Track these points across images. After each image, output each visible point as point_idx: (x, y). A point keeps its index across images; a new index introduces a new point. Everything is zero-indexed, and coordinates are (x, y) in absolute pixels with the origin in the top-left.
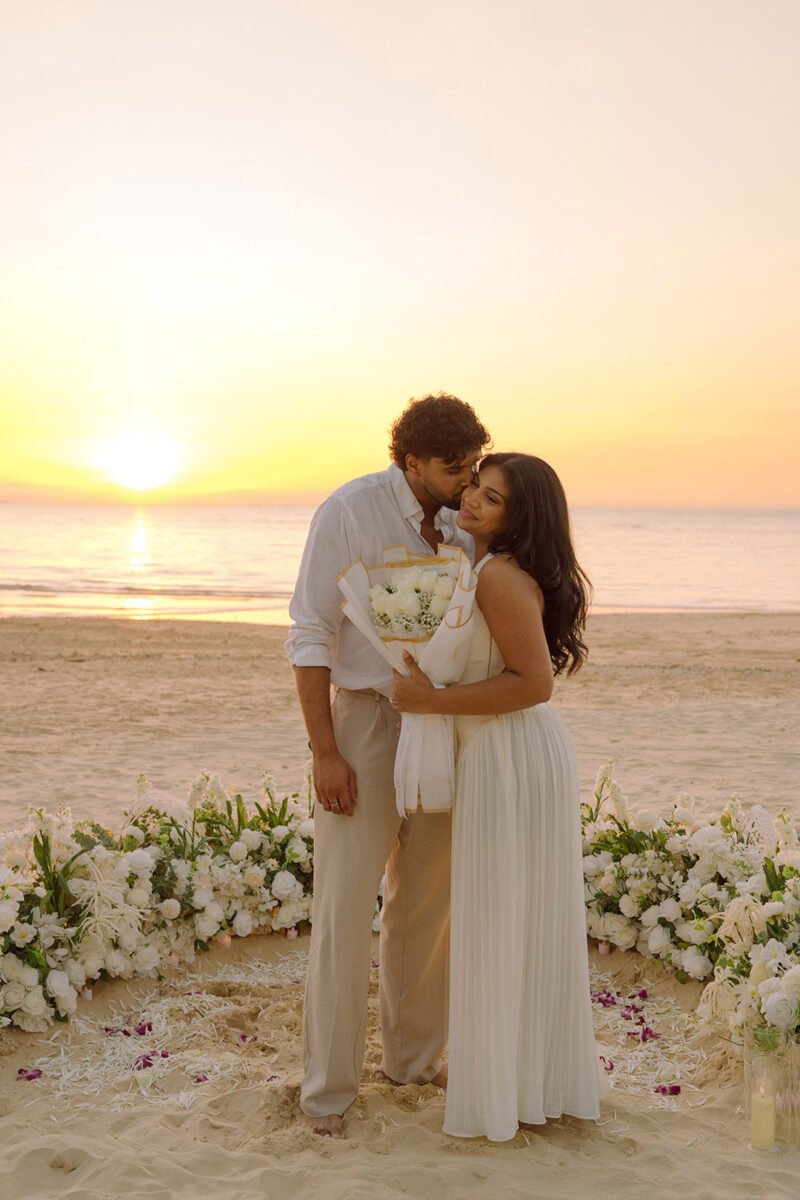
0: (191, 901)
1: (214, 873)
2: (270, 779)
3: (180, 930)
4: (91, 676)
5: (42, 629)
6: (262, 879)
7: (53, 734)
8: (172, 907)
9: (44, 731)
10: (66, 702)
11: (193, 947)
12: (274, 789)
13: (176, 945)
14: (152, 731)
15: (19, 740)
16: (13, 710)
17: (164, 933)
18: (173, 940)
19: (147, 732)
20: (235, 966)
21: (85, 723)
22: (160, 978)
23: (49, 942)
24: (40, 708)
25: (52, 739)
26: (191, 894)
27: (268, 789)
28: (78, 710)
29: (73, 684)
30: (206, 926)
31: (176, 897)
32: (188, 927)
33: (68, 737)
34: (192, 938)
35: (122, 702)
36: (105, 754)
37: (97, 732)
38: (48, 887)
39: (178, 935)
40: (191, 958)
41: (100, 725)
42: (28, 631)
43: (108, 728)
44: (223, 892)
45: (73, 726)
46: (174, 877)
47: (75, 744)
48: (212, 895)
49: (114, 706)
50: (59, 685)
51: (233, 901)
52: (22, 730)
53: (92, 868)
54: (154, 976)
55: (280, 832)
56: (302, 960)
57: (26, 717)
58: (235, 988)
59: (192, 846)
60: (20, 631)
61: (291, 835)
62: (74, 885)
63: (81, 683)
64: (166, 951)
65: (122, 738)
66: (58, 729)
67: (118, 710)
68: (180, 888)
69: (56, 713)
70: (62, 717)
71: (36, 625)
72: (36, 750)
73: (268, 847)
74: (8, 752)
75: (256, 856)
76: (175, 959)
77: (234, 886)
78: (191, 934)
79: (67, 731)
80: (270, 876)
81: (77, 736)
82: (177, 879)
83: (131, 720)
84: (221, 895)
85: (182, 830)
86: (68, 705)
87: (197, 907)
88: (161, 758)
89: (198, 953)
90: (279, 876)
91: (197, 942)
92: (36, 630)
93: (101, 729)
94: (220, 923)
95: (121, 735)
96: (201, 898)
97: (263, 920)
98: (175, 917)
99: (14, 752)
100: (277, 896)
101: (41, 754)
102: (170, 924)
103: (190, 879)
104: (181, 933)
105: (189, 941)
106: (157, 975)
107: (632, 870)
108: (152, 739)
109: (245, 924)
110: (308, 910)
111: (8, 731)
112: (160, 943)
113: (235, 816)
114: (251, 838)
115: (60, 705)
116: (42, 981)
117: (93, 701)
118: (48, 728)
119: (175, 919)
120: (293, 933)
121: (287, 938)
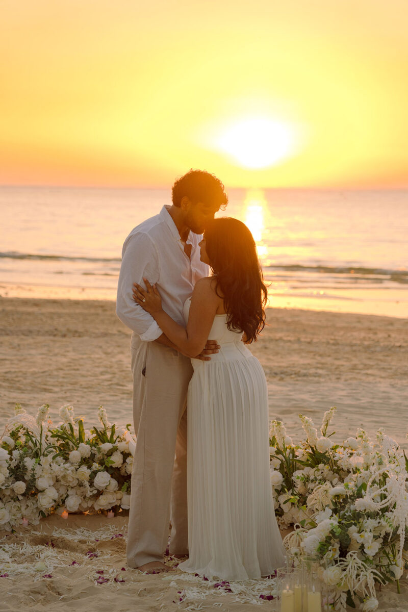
0: (35, 484)
1: (53, 468)
2: (103, 411)
3: (29, 503)
4: (117, 350)
5: (105, 310)
6: (88, 476)
7: (51, 392)
8: (21, 486)
9: (45, 390)
10: (78, 370)
11: (37, 515)
12: (106, 418)
13: (26, 512)
14: (128, 394)
15: (23, 396)
16: (34, 373)
17: (18, 504)
18: (23, 509)
19: (124, 393)
20: (66, 530)
21: (81, 385)
22: (13, 531)
24: (55, 373)
25: (48, 395)
26: (35, 480)
27: (102, 418)
28: (83, 376)
29: (97, 356)
30: (46, 501)
31: (25, 481)
32: (34, 501)
33: (60, 395)
34: (37, 508)
35: (123, 371)
36: (79, 407)
37: (85, 392)
39: (27, 506)
40: (36, 522)
41: (91, 388)
42: (93, 311)
43: (95, 390)
44: (63, 482)
45: (70, 387)
46: (25, 468)
47: (61, 400)
48: (52, 483)
49: (114, 374)
50: (85, 356)
51: (69, 489)
52: (29, 388)
54: (8, 529)
55: (107, 446)
56: (112, 530)
57: (39, 380)
58: (55, 539)
59: (40, 449)
60: (86, 311)
61: (115, 449)
63: (104, 356)
64: (19, 516)
65: (101, 397)
66: (56, 389)
67: (114, 377)
68: (29, 476)
69: (63, 378)
70: (65, 380)
71: (102, 307)
72: (31, 402)
73: (98, 456)
74: (9, 403)
75: (86, 461)
76: (25, 522)
77: (70, 479)
78: (35, 507)
79: (62, 391)
80: (94, 474)
81: (68, 394)
82: (27, 469)
83: (118, 384)
84: (61, 485)
85: (34, 439)
86: (78, 372)
87: (40, 489)
88: (119, 412)
89: (41, 520)
90: (99, 474)
91: (41, 512)
92: (100, 311)
93: (90, 390)
94: (55, 501)
95: (102, 395)
96: (41, 483)
97: (90, 504)
98: (22, 493)
99: (13, 403)
100: (97, 487)
101: (32, 405)
102: (21, 498)
103: (33, 470)
104: (29, 505)
105: (35, 511)
106: (11, 530)
107: (312, 477)
108: (122, 399)
109: (73, 503)
110: (121, 499)
111: (19, 389)
112: (14, 510)
113: (76, 433)
114: (85, 449)
115: (73, 372)
117: (101, 369)
118: (51, 387)
119: (23, 495)
120: (111, 514)
121: (106, 516)
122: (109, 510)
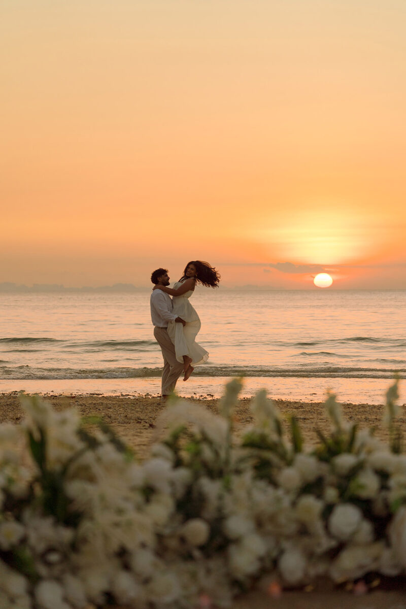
0: (224, 526)
1: (254, 498)
3: (212, 565)
6: (319, 512)
8: (198, 529)
11: (228, 587)
13: (207, 582)
17: (190, 566)
18: (201, 574)
23: (41, 547)
26: (223, 518)
30: (244, 561)
31: (204, 518)
32: (221, 562)
34: (226, 575)
38: (44, 488)
39: (208, 571)
44: (268, 527)
46: (203, 498)
51: (283, 539)
53: (97, 470)
59: (228, 463)
62: (75, 488)
64: (193, 589)
68: (210, 511)
75: (313, 487)
76: (205, 601)
77: (282, 519)
78: (224, 571)
80: (328, 510)
82: (206, 499)
84: (267, 531)
85: (215, 446)
87: (232, 536)
89: (236, 598)
90: (339, 510)
91: (235, 583)
97: (321, 568)
100: (336, 535)
103: (220, 499)
104: (212, 568)
105: (224, 580)
109: (294, 564)
112: (185, 578)
114: (307, 466)
116: (32, 593)
119: (202, 548)
120: (361, 588)
121: (351, 592)
122: (356, 581)
